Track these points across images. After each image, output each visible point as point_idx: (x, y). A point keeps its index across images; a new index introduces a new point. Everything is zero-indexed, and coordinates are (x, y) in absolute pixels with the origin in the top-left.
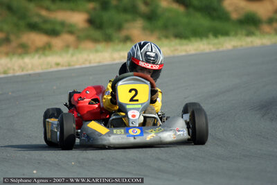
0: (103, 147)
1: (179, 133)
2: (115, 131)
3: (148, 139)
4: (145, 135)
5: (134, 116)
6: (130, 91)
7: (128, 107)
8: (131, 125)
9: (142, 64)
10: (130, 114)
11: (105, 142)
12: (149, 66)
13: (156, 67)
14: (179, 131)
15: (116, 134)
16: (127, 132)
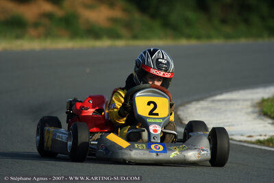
0: (124, 162)
1: (203, 153)
2: (136, 145)
3: (171, 157)
4: (168, 152)
5: (155, 131)
6: (149, 103)
7: (148, 120)
8: (153, 140)
9: (153, 71)
10: (151, 128)
11: (126, 157)
12: (161, 74)
13: (168, 75)
14: (203, 150)
15: (137, 149)
16: (149, 147)
